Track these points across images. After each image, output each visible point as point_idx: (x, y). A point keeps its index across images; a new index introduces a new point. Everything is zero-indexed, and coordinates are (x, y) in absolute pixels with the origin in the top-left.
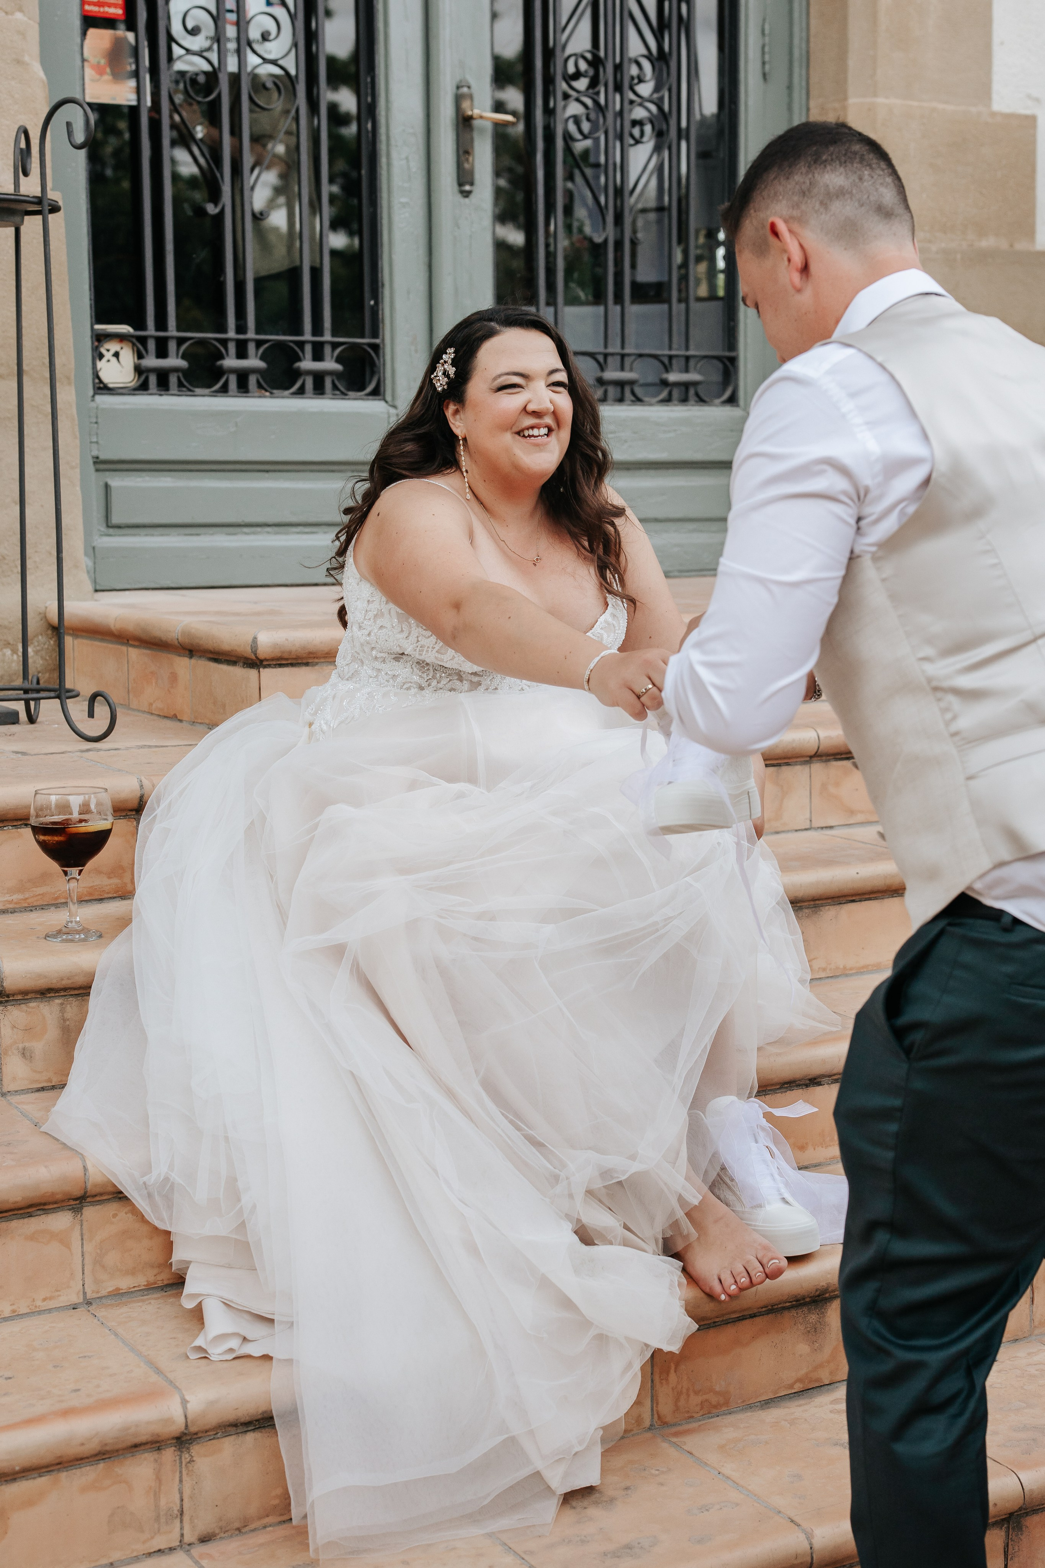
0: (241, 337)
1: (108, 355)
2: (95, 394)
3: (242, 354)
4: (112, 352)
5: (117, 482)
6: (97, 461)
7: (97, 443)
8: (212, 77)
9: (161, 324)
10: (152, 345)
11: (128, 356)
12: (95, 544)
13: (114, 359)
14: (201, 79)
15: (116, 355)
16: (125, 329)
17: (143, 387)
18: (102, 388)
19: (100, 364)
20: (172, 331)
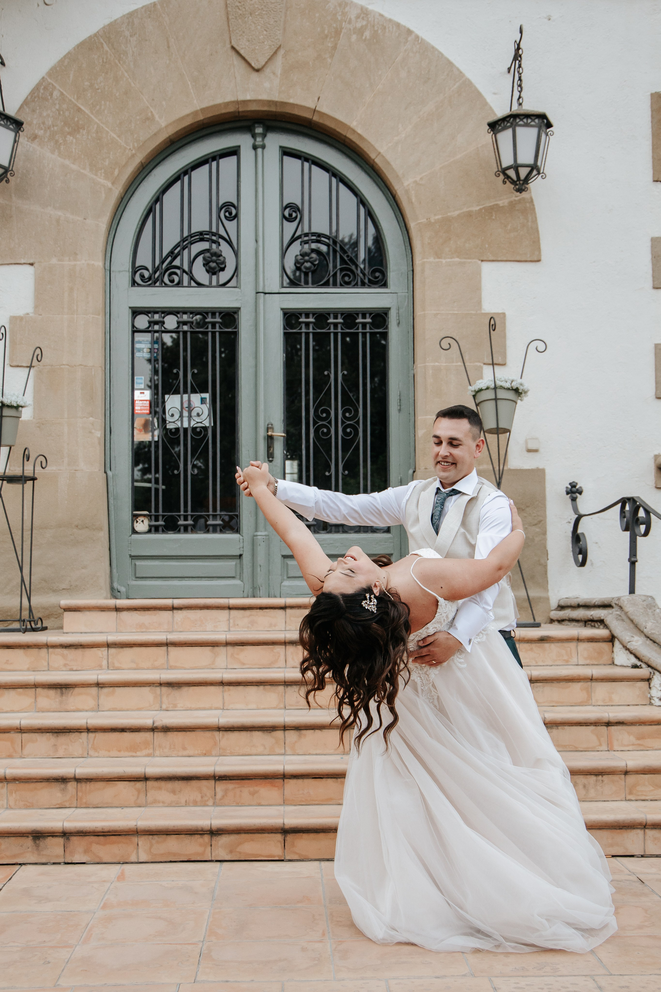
0: (185, 514)
1: (139, 521)
2: (132, 534)
3: (186, 519)
4: (141, 520)
5: (139, 563)
6: (131, 556)
7: (131, 550)
8: (177, 429)
9: (157, 510)
10: (153, 518)
11: (146, 522)
12: (129, 583)
13: (142, 523)
14: (173, 430)
15: (143, 521)
16: (146, 513)
17: (149, 531)
18: (134, 532)
19: (135, 524)
20: (161, 513)
